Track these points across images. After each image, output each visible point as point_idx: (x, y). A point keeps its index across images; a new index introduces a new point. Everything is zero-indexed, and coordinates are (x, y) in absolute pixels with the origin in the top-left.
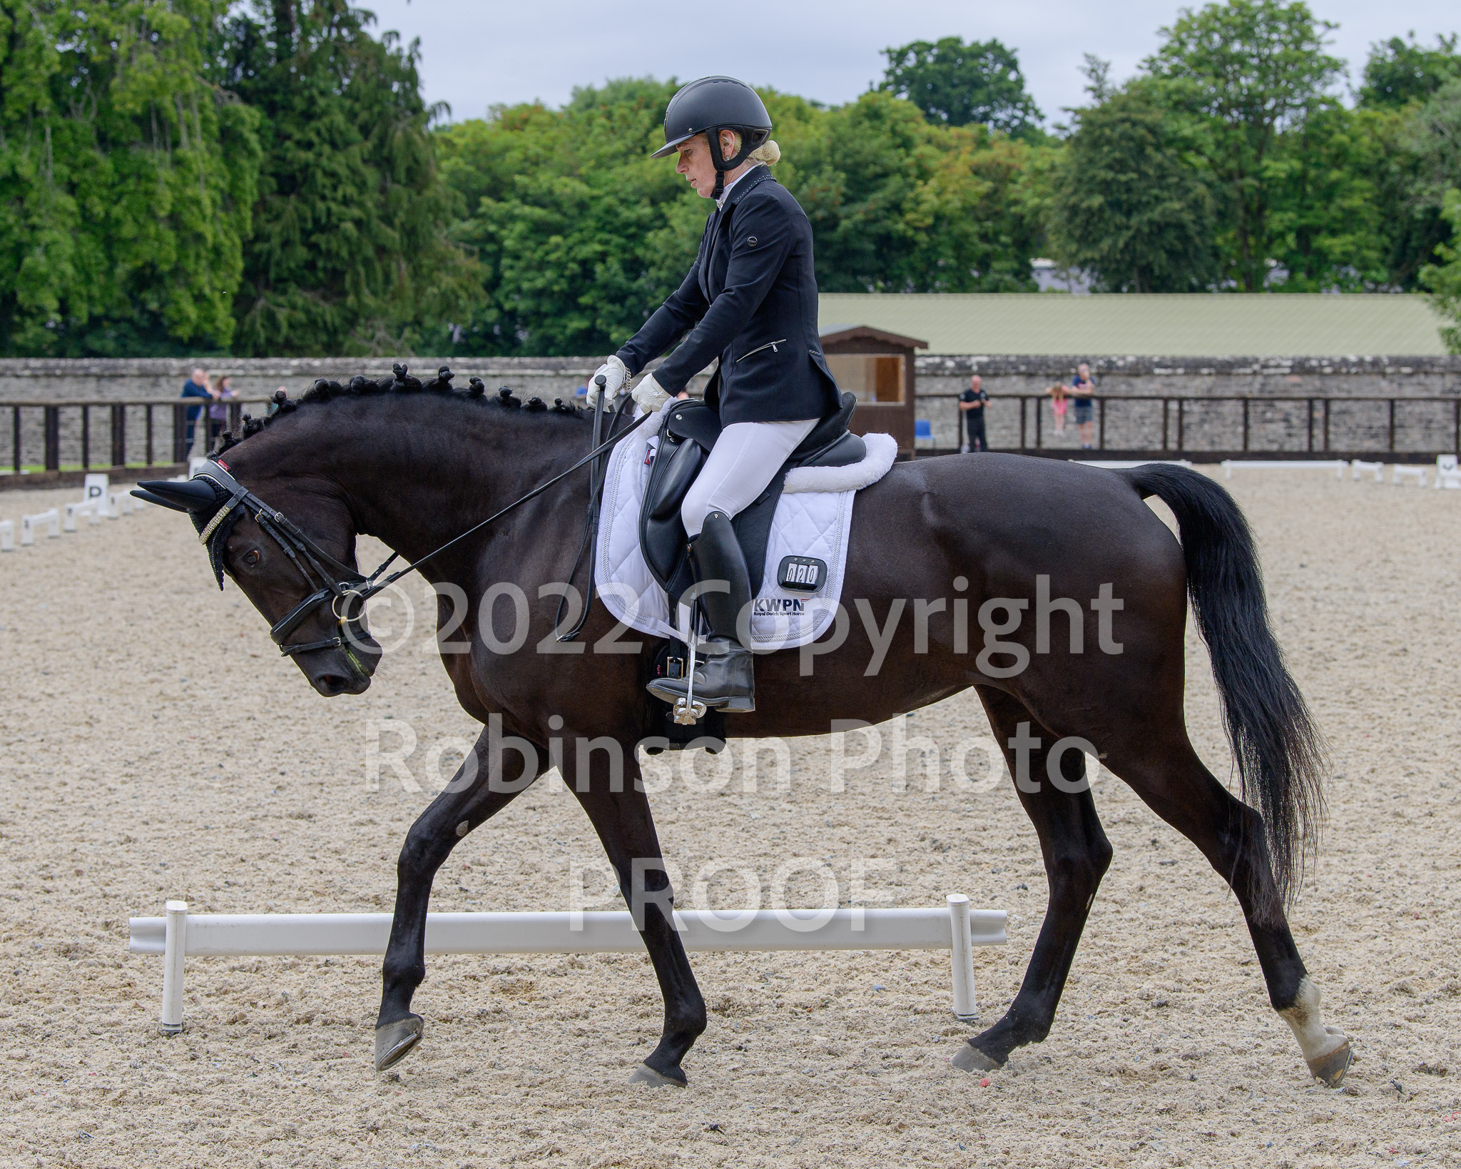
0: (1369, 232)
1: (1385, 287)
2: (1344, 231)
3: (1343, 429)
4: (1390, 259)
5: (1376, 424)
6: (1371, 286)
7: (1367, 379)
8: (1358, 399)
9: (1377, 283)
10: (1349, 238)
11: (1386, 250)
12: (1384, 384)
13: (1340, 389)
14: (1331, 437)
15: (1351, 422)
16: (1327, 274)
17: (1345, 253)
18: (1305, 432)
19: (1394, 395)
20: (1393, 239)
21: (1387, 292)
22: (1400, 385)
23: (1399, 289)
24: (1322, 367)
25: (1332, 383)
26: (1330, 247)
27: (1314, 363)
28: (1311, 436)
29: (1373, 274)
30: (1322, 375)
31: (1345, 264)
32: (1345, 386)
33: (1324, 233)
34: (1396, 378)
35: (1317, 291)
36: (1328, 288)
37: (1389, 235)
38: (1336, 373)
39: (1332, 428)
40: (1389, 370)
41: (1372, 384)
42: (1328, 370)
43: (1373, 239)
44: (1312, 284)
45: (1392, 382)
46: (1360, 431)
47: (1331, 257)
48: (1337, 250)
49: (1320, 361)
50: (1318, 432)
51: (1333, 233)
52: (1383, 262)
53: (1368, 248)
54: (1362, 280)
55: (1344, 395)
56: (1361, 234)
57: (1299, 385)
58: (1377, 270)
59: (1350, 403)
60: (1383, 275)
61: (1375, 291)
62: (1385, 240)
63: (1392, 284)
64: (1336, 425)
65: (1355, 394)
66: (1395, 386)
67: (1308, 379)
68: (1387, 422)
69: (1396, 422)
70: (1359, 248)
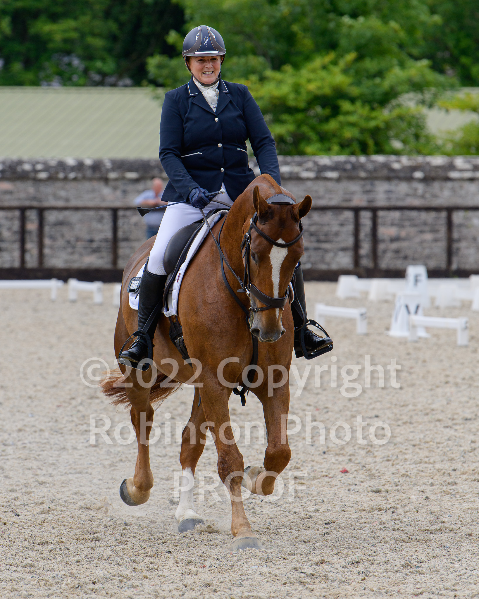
0: (94, 17)
1: (112, 79)
2: (65, 15)
3: (60, 242)
4: (118, 47)
5: (98, 237)
6: (97, 78)
7: (87, 185)
8: (77, 209)
9: (104, 75)
10: (71, 23)
11: (113, 38)
12: (106, 191)
13: (56, 197)
14: (46, 251)
15: (69, 235)
16: (47, 64)
17: (66, 41)
18: (16, 246)
19: (117, 204)
20: (121, 25)
21: (114, 85)
22: (125, 192)
23: (128, 81)
24: (36, 171)
25: (47, 190)
26: (50, 33)
27: (27, 167)
28: (23, 251)
29: (99, 64)
30: (36, 180)
31: (68, 53)
32: (63, 193)
33: (43, 18)
34: (120, 184)
35: (36, 83)
36: (48, 80)
37: (116, 20)
38: (52, 178)
39: (47, 241)
40: (112, 175)
41: (93, 191)
42: (43, 175)
43: (99, 25)
44: (30, 76)
45: (115, 188)
46: (79, 244)
47: (51, 46)
48: (58, 37)
49: (34, 164)
50: (32, 246)
51: (54, 18)
52: (110, 51)
53: (94, 35)
54: (86, 71)
55: (60, 204)
56: (86, 18)
57: (10, 192)
58: (103, 60)
59: (67, 213)
60: (109, 66)
61: (101, 84)
62: (113, 26)
63: (121, 76)
64: (52, 238)
65: (74, 203)
66: (119, 193)
67: (20, 185)
68: (109, 234)
69: (120, 234)
70: (83, 35)
